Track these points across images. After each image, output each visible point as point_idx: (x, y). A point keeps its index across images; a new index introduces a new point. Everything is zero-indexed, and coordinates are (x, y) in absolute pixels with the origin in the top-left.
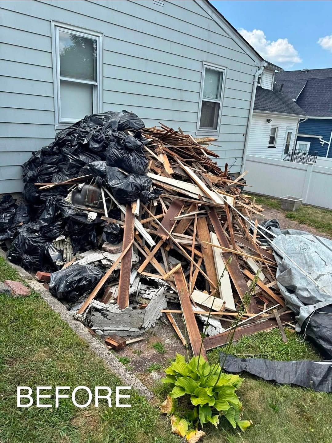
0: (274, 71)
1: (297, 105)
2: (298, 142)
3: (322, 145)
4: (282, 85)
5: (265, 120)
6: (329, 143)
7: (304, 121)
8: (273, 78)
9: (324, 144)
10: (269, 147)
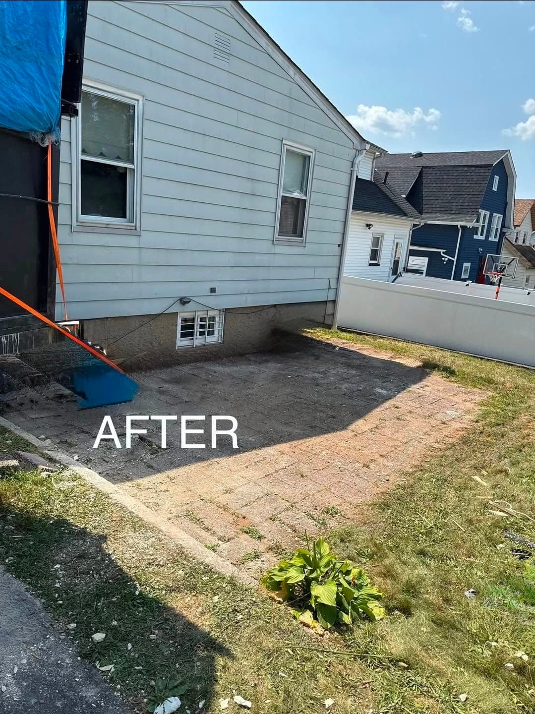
0: (375, 153)
1: (408, 204)
2: (410, 257)
3: (445, 263)
4: (387, 174)
5: (363, 223)
6: (455, 260)
7: (419, 227)
8: (373, 163)
9: (448, 260)
10: (371, 265)
